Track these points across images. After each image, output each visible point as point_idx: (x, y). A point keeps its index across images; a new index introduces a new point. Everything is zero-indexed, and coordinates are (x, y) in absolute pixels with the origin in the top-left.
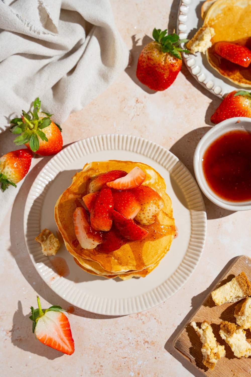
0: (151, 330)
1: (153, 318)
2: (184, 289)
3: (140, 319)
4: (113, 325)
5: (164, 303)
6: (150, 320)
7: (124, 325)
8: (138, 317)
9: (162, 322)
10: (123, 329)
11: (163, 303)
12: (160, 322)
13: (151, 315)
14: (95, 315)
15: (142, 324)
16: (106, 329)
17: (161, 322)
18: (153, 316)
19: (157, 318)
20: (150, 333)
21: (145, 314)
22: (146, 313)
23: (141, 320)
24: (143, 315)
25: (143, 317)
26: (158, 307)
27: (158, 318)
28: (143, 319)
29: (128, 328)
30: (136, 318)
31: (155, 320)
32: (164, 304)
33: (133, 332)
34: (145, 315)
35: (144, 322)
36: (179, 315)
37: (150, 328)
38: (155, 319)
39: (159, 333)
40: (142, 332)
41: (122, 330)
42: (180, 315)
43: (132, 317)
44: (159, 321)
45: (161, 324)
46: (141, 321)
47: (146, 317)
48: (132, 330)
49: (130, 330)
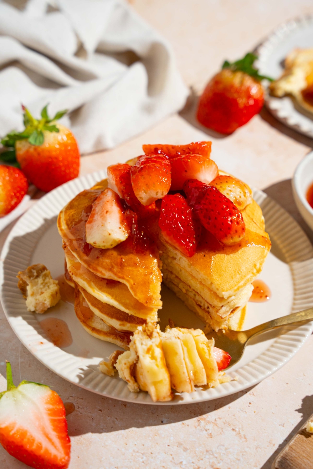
0: (226, 449)
1: (230, 429)
2: (287, 384)
3: (203, 429)
4: (150, 438)
5: (250, 405)
6: (222, 431)
7: (172, 438)
8: (199, 425)
9: (246, 437)
10: (169, 446)
11: (248, 404)
12: (242, 436)
13: (225, 423)
14: (115, 419)
15: (207, 438)
16: (136, 443)
17: (244, 435)
18: (230, 425)
19: (237, 430)
20: (223, 454)
21: (214, 421)
22: (215, 420)
23: (205, 431)
24: (209, 422)
25: (210, 427)
26: (239, 411)
27: (239, 429)
28: (209, 429)
29: (180, 444)
30: (196, 427)
31: (234, 433)
32: (249, 406)
33: (188, 451)
34: (214, 423)
35: (212, 434)
36: (280, 425)
37: (223, 446)
38: (233, 429)
39: (243, 455)
40: (207, 451)
41: (167, 446)
42: (284, 426)
44: (242, 433)
45: (245, 440)
46: (205, 432)
47: (215, 427)
48: (188, 447)
49: (184, 447)
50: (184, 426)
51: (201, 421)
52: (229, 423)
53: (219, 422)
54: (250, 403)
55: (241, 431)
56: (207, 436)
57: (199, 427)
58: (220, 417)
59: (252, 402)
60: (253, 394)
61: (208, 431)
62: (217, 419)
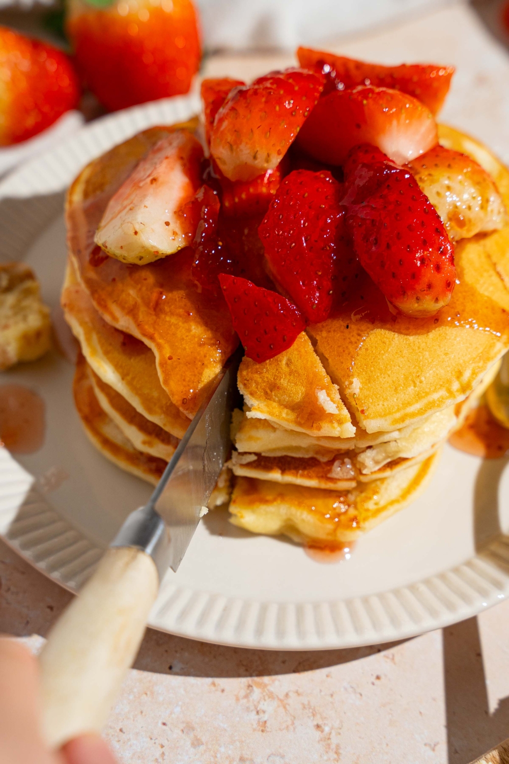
1: (312, 723)
3: (252, 708)
4: (131, 697)
5: (377, 682)
6: (293, 724)
7: (178, 710)
8: (246, 696)
9: (341, 751)
10: (164, 724)
11: (373, 679)
12: (333, 746)
13: (304, 708)
15: (254, 730)
17: (338, 746)
18: (314, 715)
19: (327, 729)
21: (282, 697)
22: (287, 695)
23: (255, 712)
25: (269, 707)
26: (346, 689)
27: (332, 728)
28: (264, 712)
29: (188, 728)
30: (238, 699)
31: (318, 734)
32: (373, 684)
33: (202, 748)
34: (281, 701)
35: (268, 724)
36: (426, 745)
37: (283, 757)
38: (318, 726)
41: (160, 724)
42: (434, 750)
43: (223, 691)
44: (334, 741)
45: (335, 756)
46: (253, 716)
47: (281, 710)
48: (204, 739)
49: (196, 736)
50: (213, 688)
51: (255, 688)
52: (314, 709)
53: (293, 701)
54: (378, 678)
55: (333, 733)
56: (255, 726)
57: (245, 701)
58: (300, 691)
59: (383, 677)
60: (393, 659)
61: (261, 715)
62: (291, 694)
